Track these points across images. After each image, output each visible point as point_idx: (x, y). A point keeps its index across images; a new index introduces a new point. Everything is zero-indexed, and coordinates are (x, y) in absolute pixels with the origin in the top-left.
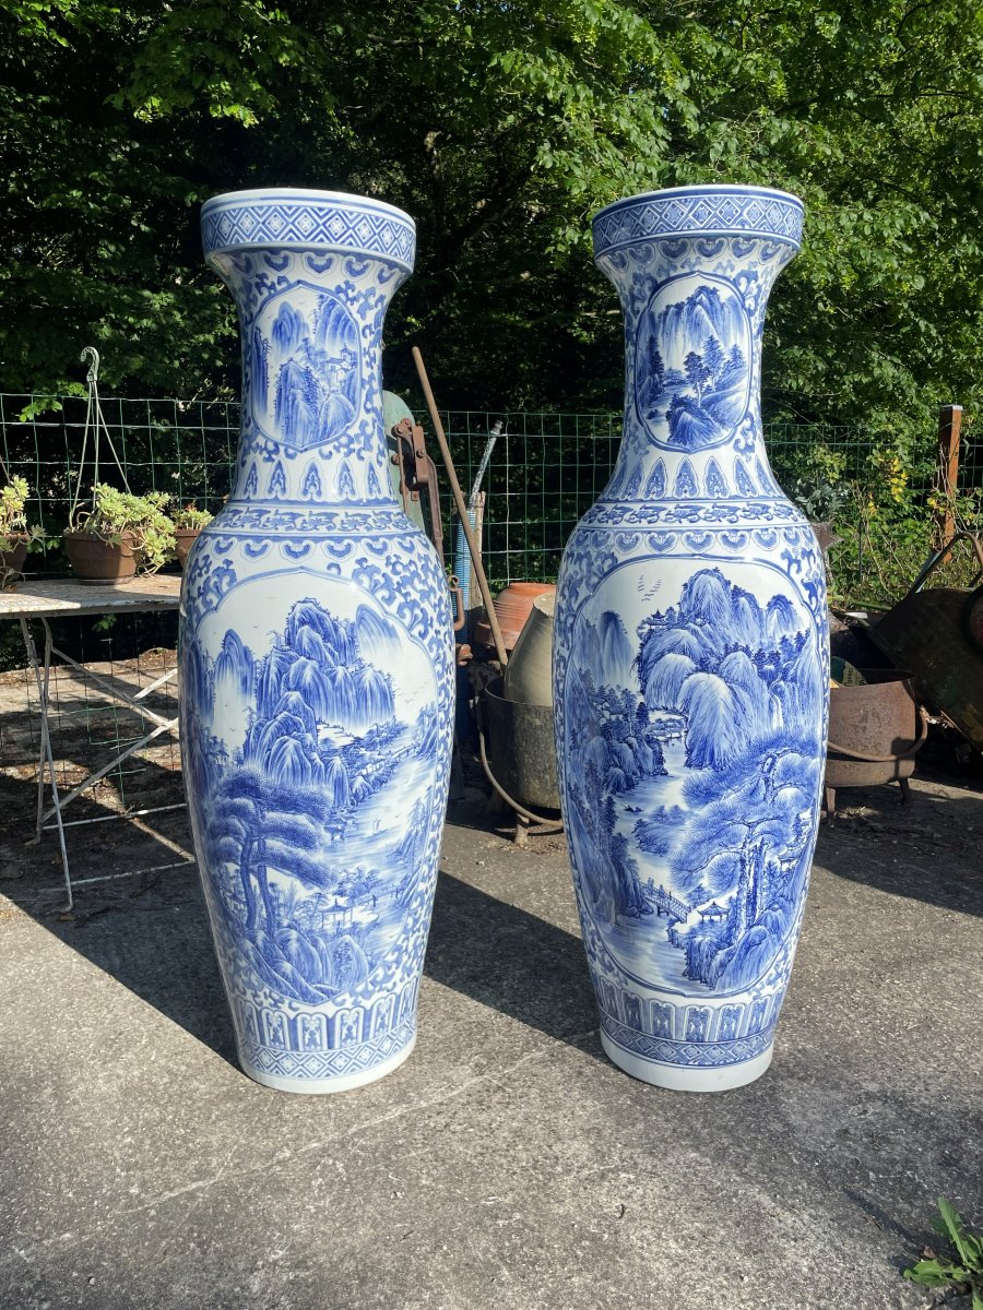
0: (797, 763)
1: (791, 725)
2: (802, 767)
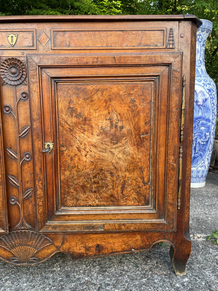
0: (205, 123)
1: (203, 115)
2: (206, 124)
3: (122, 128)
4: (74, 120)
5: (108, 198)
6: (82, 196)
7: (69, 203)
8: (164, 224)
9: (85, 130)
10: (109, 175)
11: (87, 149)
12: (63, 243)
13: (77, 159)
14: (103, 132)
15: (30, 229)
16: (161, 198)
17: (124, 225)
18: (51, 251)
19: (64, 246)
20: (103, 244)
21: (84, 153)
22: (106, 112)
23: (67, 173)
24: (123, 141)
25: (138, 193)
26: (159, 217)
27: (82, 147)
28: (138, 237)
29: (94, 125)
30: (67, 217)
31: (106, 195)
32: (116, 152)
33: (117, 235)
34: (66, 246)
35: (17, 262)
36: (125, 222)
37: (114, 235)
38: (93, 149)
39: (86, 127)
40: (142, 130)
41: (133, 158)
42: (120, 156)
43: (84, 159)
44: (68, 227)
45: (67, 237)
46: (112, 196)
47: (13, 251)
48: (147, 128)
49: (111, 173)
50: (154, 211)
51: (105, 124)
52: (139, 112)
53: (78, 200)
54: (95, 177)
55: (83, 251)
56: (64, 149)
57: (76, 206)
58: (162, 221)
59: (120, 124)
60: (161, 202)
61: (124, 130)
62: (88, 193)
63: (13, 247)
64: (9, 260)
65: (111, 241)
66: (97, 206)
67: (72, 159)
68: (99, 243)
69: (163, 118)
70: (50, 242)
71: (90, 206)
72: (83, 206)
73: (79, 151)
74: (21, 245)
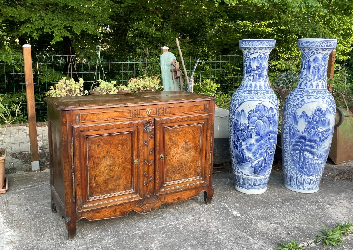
3: (190, 144)
4: (172, 143)
5: (183, 176)
6: (173, 176)
7: (168, 180)
8: (205, 183)
9: (175, 147)
10: (184, 165)
11: (176, 156)
12: (164, 199)
13: (172, 160)
14: (183, 147)
15: (151, 195)
16: (204, 172)
17: (190, 186)
18: (160, 204)
19: (165, 200)
20: (181, 196)
21: (174, 157)
22: (184, 139)
23: (168, 167)
24: (190, 150)
25: (195, 172)
26: (203, 181)
27: (174, 155)
28: (194, 191)
29: (179, 145)
30: (167, 187)
31: (183, 174)
32: (187, 155)
33: (186, 191)
34: (166, 200)
35: (145, 213)
36: (190, 184)
37: (185, 192)
38: (178, 155)
39: (176, 146)
40: (197, 144)
41: (193, 157)
42: (189, 156)
43: (175, 160)
44: (168, 191)
45: (166, 196)
46: (185, 174)
47: (143, 207)
48: (199, 143)
49: (185, 164)
50: (201, 178)
51: (183, 144)
52: (196, 138)
53: (171, 178)
54: (179, 167)
55: (173, 201)
56: (167, 156)
57: (171, 181)
58: (204, 182)
59: (189, 143)
60: (204, 174)
61: (191, 146)
62: (176, 175)
63: (144, 205)
64: (141, 212)
65: (184, 194)
66: (179, 179)
67: (170, 161)
68: (179, 196)
69: (205, 139)
70: (159, 200)
71: (176, 180)
72: (174, 181)
73: (173, 156)
74: (147, 204)
